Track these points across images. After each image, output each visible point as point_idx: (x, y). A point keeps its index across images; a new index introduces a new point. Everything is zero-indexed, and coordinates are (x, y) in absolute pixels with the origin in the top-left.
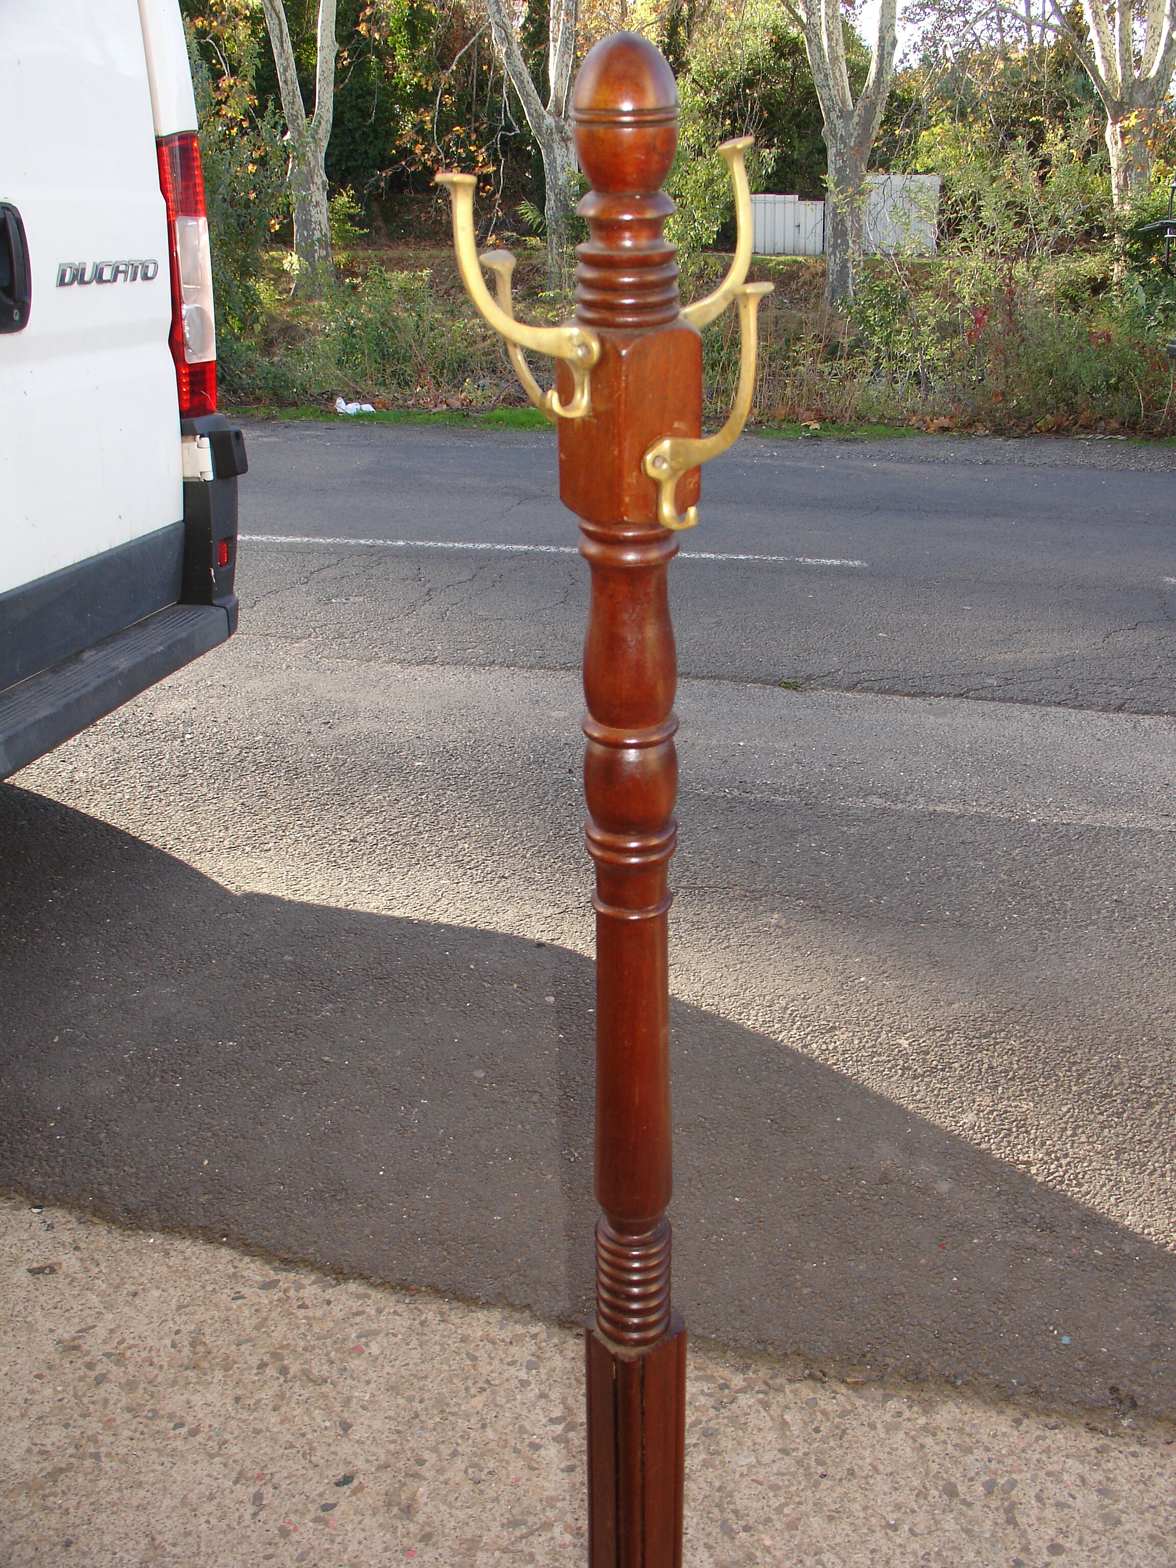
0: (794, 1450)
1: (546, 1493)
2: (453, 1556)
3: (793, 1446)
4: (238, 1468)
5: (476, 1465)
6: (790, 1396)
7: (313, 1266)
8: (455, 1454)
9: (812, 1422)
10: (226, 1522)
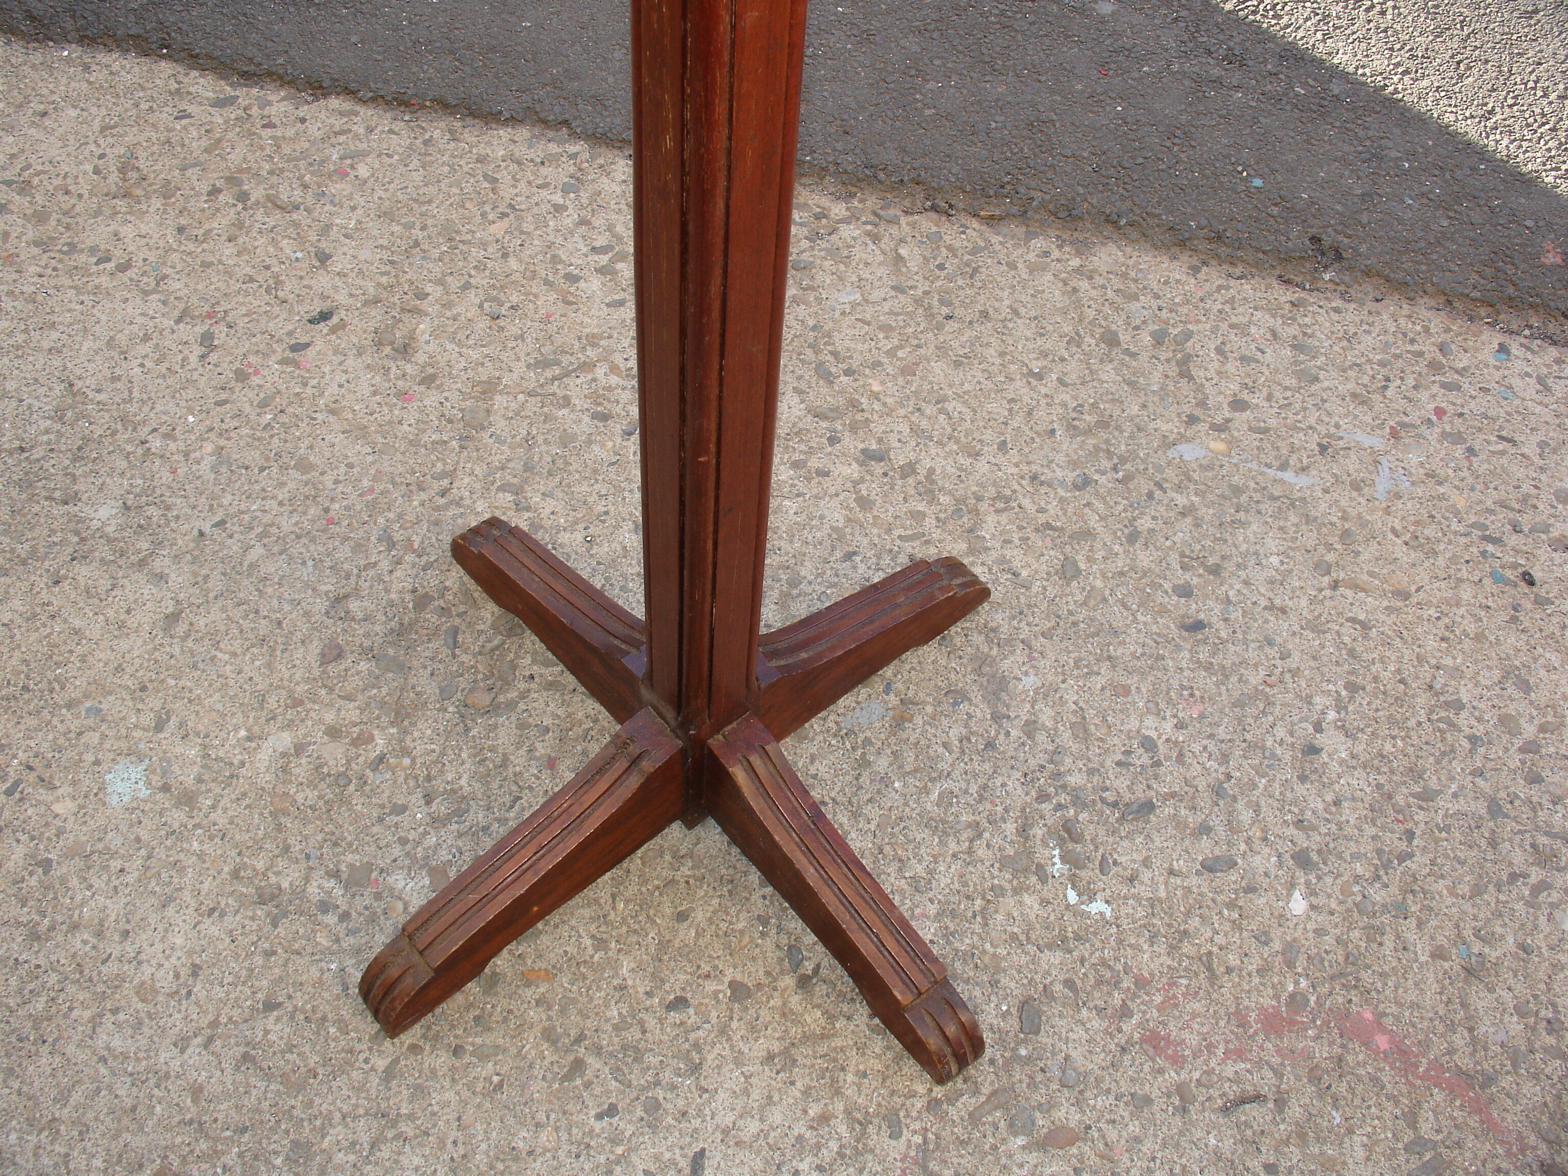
0: (911, 288)
1: (588, 330)
2: (463, 400)
3: (910, 283)
4: (182, 306)
5: (494, 299)
6: (907, 229)
7: (282, 79)
8: (466, 286)
9: (935, 258)
10: (166, 365)
